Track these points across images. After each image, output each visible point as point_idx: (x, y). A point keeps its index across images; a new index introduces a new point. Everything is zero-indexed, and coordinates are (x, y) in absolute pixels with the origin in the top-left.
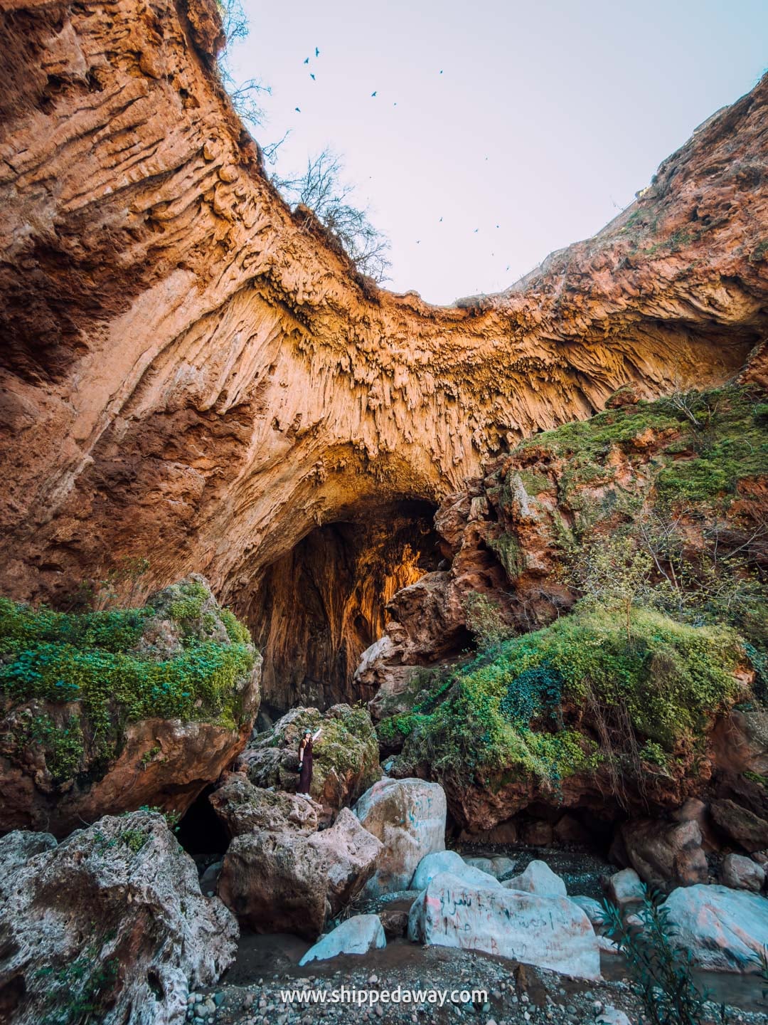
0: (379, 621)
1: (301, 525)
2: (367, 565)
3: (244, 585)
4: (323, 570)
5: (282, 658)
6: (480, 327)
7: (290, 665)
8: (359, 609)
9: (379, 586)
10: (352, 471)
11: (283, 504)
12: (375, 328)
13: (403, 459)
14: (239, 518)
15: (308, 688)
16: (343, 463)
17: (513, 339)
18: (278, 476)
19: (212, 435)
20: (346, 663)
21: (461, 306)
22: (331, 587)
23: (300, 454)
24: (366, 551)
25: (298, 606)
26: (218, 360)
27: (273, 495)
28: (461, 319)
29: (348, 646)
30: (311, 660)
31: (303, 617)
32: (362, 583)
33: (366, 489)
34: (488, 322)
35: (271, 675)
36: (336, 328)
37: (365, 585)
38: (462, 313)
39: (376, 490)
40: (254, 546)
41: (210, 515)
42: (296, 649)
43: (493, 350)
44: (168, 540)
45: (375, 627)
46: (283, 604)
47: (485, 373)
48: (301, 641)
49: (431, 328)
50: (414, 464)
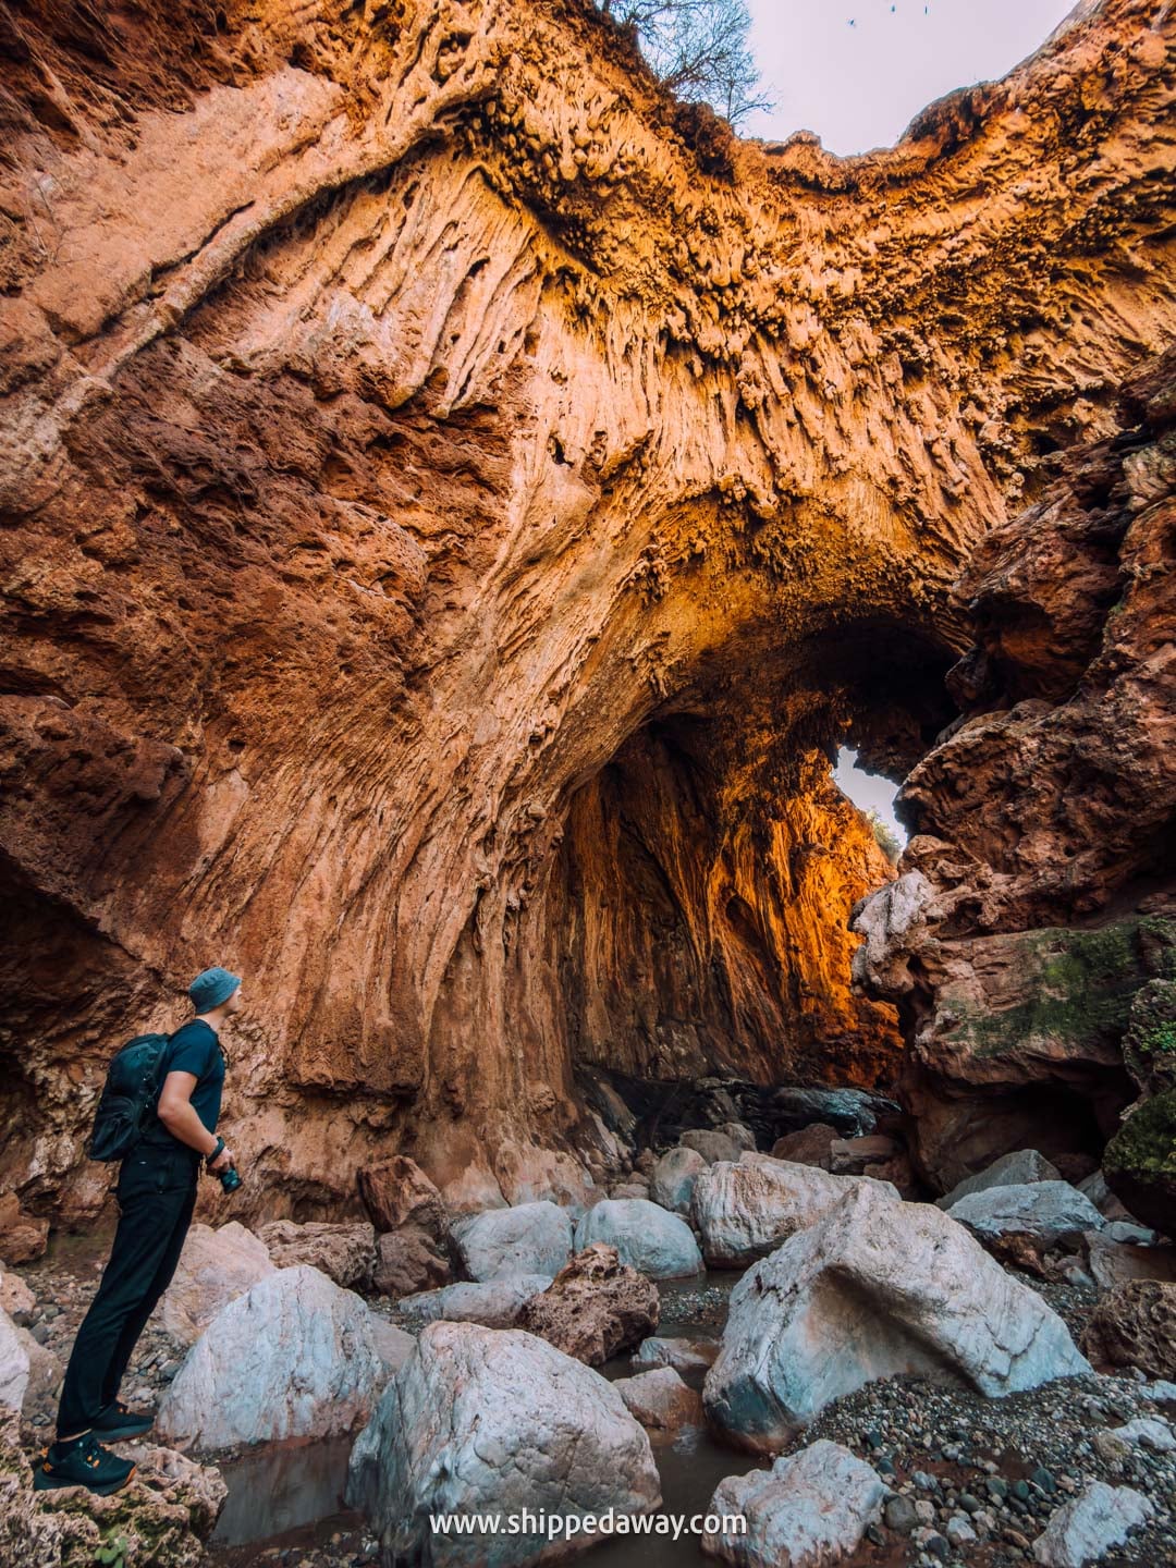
0: (771, 906)
1: (630, 696)
2: (737, 802)
3: (537, 819)
4: (658, 821)
5: (614, 985)
6: (971, 170)
7: (629, 993)
8: (732, 886)
9: (762, 841)
10: (720, 567)
11: (593, 641)
12: (731, 233)
13: (829, 513)
14: (510, 669)
15: (669, 1033)
16: (701, 545)
17: (1071, 160)
18: (577, 573)
19: (428, 464)
20: (727, 984)
21: (922, 130)
22: (676, 849)
23: (612, 524)
24: (733, 774)
25: (624, 889)
26: (416, 302)
27: (570, 619)
28: (920, 167)
29: (725, 954)
30: (664, 983)
31: (636, 908)
32: (731, 838)
33: (749, 607)
34: (996, 142)
35: (600, 1011)
36: (647, 248)
37: (737, 842)
38: (926, 150)
39: (770, 606)
40: (549, 730)
41: (449, 642)
42: (633, 966)
43: (1018, 209)
44: (363, 683)
45: (766, 915)
46: (601, 886)
47: (996, 280)
48: (639, 950)
49: (849, 214)
50: (854, 522)
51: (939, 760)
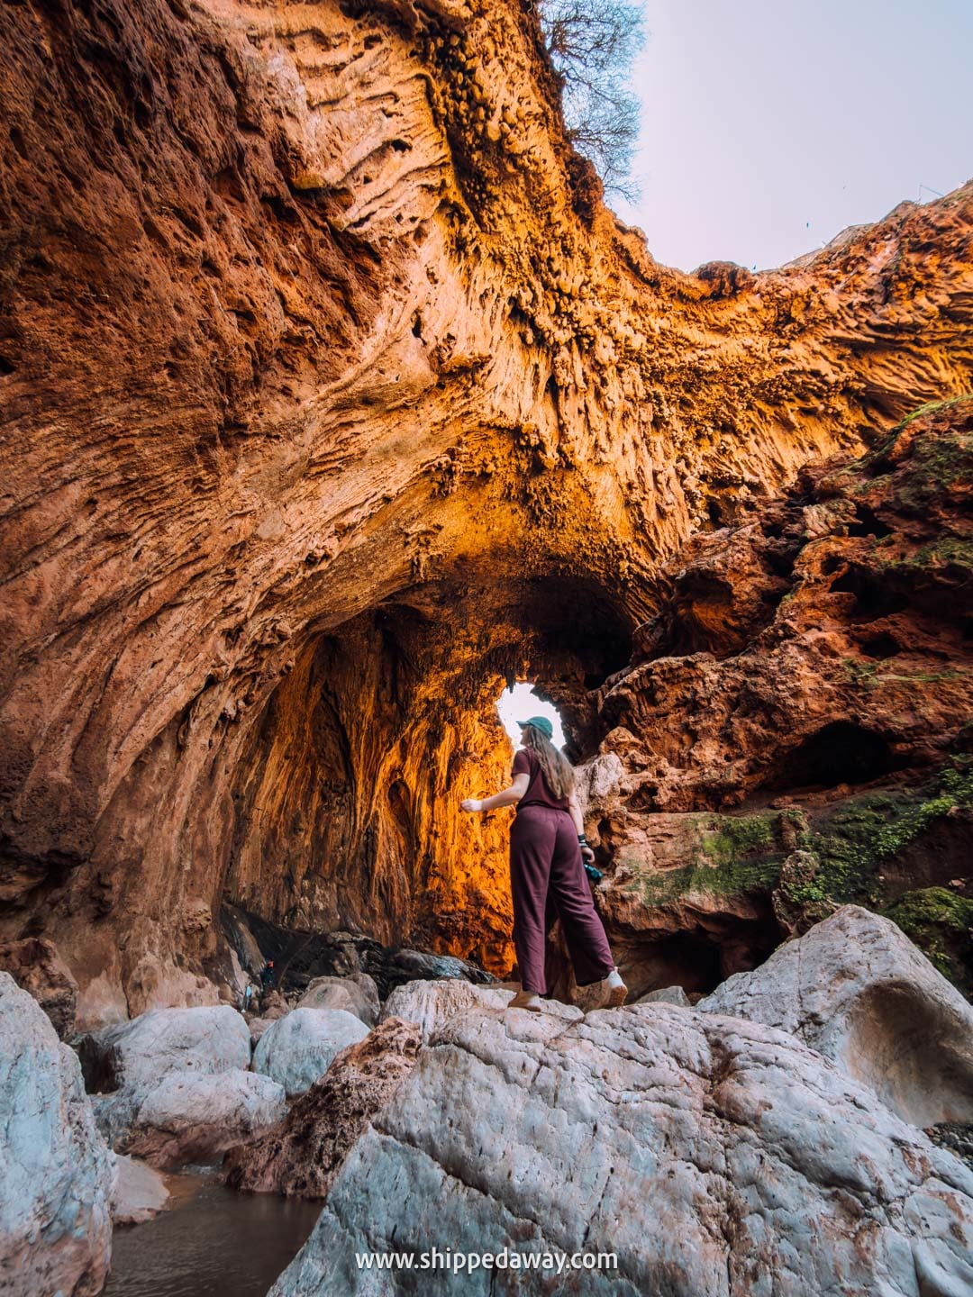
0: (426, 794)
1: (395, 566)
2: (427, 700)
3: (282, 637)
4: (357, 698)
5: (274, 832)
6: (725, 315)
7: (285, 844)
8: (400, 770)
9: (434, 738)
10: (498, 493)
11: (387, 500)
12: (578, 260)
13: (585, 488)
14: (311, 486)
15: (313, 887)
16: (491, 468)
17: (777, 341)
18: (396, 435)
19: (309, 255)
20: (374, 852)
21: (706, 274)
22: (365, 726)
23: (434, 411)
24: (432, 676)
25: (309, 749)
26: (345, 126)
27: (376, 472)
28: (697, 297)
29: (380, 826)
30: (320, 842)
31: (314, 769)
32: (412, 730)
33: (506, 534)
34: (741, 307)
35: (254, 855)
36: (522, 234)
37: (415, 734)
38: (704, 288)
39: (520, 541)
40: (326, 557)
41: (275, 420)
42: (296, 820)
43: (743, 353)
44: (183, 397)
45: (420, 800)
46: (290, 739)
47: (718, 390)
48: (306, 806)
49: (647, 298)
50: (598, 502)
51: (649, 672)
